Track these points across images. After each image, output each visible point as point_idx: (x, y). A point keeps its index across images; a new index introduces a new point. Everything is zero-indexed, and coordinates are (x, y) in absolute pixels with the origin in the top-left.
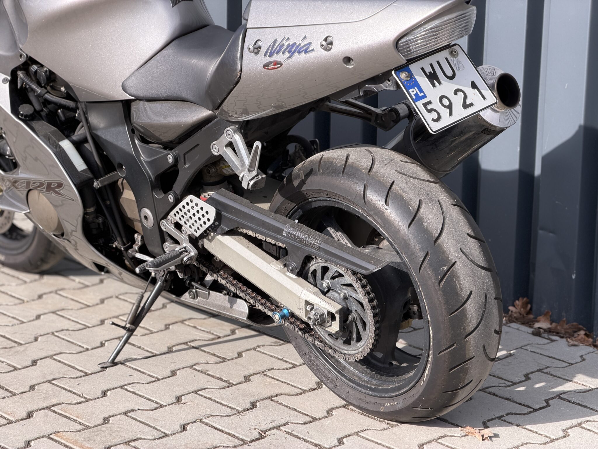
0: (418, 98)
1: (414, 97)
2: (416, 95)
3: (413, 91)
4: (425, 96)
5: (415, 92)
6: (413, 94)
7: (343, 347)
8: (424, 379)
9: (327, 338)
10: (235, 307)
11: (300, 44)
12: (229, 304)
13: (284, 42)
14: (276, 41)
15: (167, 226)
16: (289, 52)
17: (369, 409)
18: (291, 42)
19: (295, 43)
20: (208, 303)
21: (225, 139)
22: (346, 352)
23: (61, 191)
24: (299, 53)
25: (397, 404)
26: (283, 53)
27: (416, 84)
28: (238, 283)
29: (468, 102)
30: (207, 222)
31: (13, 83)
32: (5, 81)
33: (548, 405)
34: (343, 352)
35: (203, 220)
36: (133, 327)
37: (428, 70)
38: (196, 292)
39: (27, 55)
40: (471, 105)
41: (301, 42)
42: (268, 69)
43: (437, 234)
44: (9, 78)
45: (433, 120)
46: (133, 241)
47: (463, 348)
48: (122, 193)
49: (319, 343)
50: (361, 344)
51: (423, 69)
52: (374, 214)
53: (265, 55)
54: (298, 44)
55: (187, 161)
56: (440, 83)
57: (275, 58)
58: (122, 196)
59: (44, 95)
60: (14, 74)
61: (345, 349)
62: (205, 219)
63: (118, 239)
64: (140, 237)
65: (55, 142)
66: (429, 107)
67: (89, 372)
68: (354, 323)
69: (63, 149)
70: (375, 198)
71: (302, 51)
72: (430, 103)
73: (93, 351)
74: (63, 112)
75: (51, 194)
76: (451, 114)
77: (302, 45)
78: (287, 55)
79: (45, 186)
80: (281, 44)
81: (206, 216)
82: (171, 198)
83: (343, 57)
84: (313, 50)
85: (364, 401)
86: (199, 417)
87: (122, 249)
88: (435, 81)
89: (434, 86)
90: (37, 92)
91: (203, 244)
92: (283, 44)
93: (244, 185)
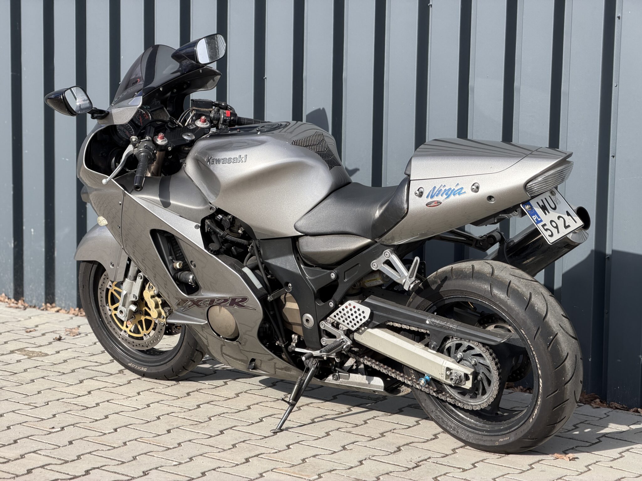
0: (538, 222)
1: (536, 222)
2: (537, 219)
3: (534, 217)
4: (541, 221)
5: (536, 218)
6: (535, 219)
7: (470, 401)
8: (533, 417)
9: (456, 395)
10: (372, 383)
11: (454, 189)
12: (367, 381)
13: (442, 188)
14: (435, 187)
15: (326, 325)
16: (446, 195)
17: (486, 445)
18: (447, 188)
19: (450, 189)
20: (349, 382)
21: (383, 258)
22: (472, 404)
23: (245, 304)
24: (454, 195)
25: (509, 438)
26: (442, 195)
27: (535, 213)
28: (380, 364)
29: (567, 225)
30: (363, 319)
31: (202, 228)
32: (196, 227)
33: (600, 441)
34: (470, 404)
35: (359, 318)
36: (295, 402)
37: (541, 204)
38: (339, 375)
39: (216, 208)
40: (569, 226)
41: (455, 188)
42: (430, 206)
43: (544, 315)
44: (200, 225)
45: (549, 236)
46: (291, 340)
47: (563, 393)
48: (285, 305)
49: (450, 400)
50: (486, 396)
51: (538, 203)
52: (499, 303)
53: (427, 197)
54: (452, 189)
55: (346, 276)
56: (549, 212)
57: (435, 199)
58: (285, 307)
59: (225, 236)
60: (203, 221)
61: (472, 401)
62: (362, 317)
63: (280, 339)
64: (296, 337)
65: (239, 269)
66: (546, 227)
67: (267, 436)
68: (481, 382)
69: (246, 273)
70: (499, 293)
71: (456, 194)
72: (545, 225)
73: (256, 424)
74: (235, 249)
75: (234, 307)
76: (558, 232)
77: (456, 189)
78: (445, 196)
79: (230, 301)
80: (439, 190)
81: (362, 315)
82: (332, 304)
83: (488, 196)
84: (465, 192)
85: (481, 440)
86: (367, 457)
87: (283, 346)
88: (546, 211)
89: (546, 214)
90: (220, 234)
91: (353, 337)
92: (441, 189)
93: (406, 288)
